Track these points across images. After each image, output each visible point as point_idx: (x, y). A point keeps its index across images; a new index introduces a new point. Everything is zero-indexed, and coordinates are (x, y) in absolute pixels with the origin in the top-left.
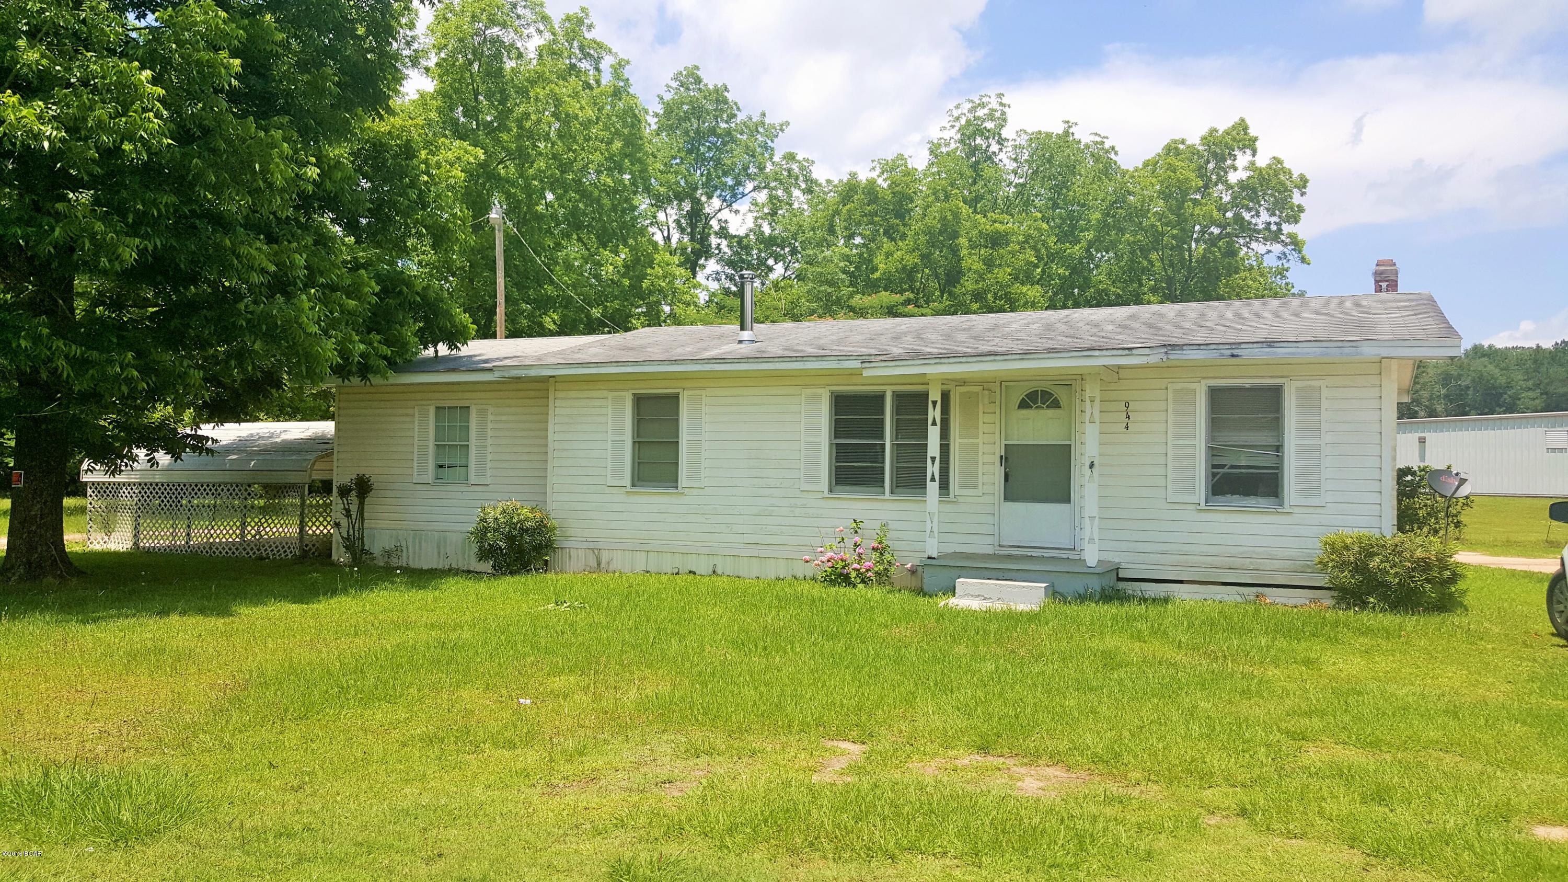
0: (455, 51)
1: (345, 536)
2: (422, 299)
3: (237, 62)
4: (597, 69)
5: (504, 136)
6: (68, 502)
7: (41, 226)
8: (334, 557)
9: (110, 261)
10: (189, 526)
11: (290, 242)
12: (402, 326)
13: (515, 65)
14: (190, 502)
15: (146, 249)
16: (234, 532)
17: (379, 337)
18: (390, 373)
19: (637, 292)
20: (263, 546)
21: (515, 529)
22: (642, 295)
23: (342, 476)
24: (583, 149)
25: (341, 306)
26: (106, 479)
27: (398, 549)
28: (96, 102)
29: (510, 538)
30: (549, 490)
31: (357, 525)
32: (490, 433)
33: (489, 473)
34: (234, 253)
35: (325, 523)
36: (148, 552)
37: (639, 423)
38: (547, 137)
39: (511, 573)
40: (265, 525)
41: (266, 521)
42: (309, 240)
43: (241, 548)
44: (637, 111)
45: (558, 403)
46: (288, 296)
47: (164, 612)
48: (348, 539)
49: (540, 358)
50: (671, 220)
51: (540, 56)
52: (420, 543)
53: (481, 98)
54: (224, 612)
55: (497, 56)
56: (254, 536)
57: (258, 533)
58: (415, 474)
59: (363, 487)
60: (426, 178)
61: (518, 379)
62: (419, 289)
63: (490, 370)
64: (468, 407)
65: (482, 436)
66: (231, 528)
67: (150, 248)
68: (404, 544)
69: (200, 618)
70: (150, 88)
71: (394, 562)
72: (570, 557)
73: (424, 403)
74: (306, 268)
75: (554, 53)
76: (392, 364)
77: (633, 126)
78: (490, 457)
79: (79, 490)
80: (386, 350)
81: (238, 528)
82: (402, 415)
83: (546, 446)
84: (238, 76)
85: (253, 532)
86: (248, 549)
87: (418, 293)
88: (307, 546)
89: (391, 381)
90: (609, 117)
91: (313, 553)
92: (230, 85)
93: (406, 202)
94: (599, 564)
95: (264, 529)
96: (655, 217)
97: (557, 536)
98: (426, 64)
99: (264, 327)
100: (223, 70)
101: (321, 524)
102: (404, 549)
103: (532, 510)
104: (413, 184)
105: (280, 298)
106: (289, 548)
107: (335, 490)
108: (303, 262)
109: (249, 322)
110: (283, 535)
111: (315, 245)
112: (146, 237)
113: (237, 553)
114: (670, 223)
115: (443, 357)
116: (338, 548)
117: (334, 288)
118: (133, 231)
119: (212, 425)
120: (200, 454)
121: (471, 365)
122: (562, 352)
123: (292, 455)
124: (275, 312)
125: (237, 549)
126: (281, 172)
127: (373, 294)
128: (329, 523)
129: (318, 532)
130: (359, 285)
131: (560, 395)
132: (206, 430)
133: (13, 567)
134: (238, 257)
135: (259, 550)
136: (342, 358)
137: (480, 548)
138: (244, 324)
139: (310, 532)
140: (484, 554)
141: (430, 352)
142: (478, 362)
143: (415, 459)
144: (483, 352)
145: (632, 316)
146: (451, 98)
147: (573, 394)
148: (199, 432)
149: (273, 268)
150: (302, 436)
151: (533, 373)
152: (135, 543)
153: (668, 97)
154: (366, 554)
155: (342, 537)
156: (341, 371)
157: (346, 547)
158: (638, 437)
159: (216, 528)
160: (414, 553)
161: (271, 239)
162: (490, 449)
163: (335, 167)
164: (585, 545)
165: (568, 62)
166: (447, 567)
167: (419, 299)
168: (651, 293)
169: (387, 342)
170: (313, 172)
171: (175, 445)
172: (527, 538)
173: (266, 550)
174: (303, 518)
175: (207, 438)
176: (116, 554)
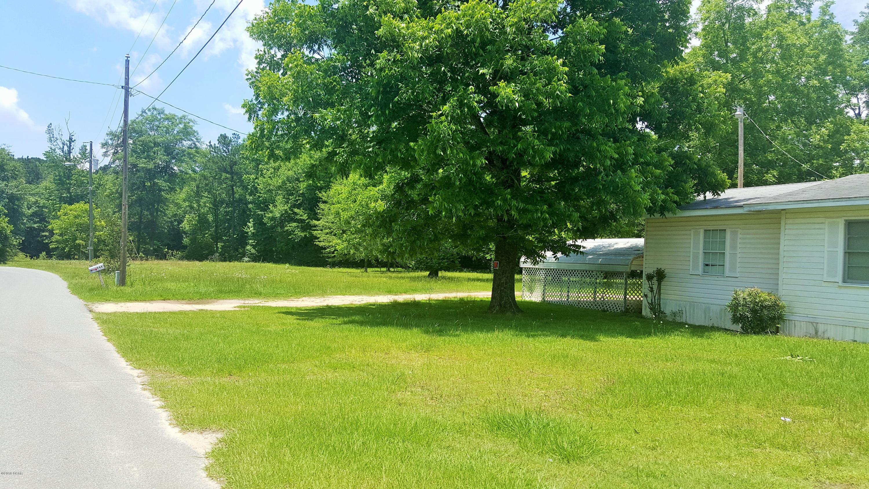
0: (715, 19)
1: (650, 302)
2: (698, 167)
3: (603, 47)
4: (809, 12)
5: (744, 65)
6: (517, 277)
7: (510, 145)
8: (644, 313)
9: (540, 159)
10: (568, 292)
11: (625, 141)
12: (686, 183)
13: (751, 21)
14: (569, 279)
15: (556, 151)
16: (590, 296)
17: (672, 190)
18: (677, 210)
19: (836, 152)
20: (605, 304)
21: (757, 306)
22: (840, 154)
23: (648, 269)
24: (798, 64)
25: (651, 174)
26: (531, 266)
27: (681, 312)
28: (537, 80)
29: (754, 311)
30: (780, 282)
31: (657, 297)
32: (739, 246)
33: (738, 270)
34: (598, 150)
35: (638, 294)
36: (549, 303)
37: (849, 239)
38: (773, 61)
39: (754, 333)
40: (606, 293)
41: (607, 291)
42: (636, 139)
43: (594, 305)
44: (839, 33)
45: (787, 226)
46: (623, 171)
47: (563, 336)
48: (652, 304)
49: (775, 198)
50: (861, 102)
51: (769, 11)
52: (694, 310)
53: (729, 44)
54: (593, 339)
55: (741, 18)
56: (600, 299)
57: (603, 297)
58: (691, 268)
59: (660, 275)
60: (702, 95)
61: (760, 212)
62: (696, 160)
63: (741, 207)
64: (725, 230)
65: (734, 247)
66: (589, 294)
67: (558, 151)
68: (684, 309)
69: (581, 341)
70: (562, 69)
71: (678, 319)
72: (795, 326)
73: (697, 227)
74: (633, 154)
75: (778, 8)
76: (679, 206)
77: (835, 43)
78: (739, 260)
79: (520, 272)
80: (676, 198)
81: (592, 294)
82: (684, 235)
83: (778, 254)
84: (603, 55)
85: (600, 297)
86: (597, 305)
87: (695, 163)
88: (628, 306)
89: (678, 215)
90: (818, 40)
91: (631, 310)
92: (599, 60)
93: (690, 111)
94: (816, 333)
95: (606, 295)
96: (849, 102)
97: (786, 312)
98: (695, 30)
99: (612, 188)
100: (596, 53)
101: (636, 294)
102: (684, 312)
103: (769, 294)
104: (694, 100)
105: (619, 172)
106: (619, 306)
107: (644, 277)
108: (632, 151)
109: (603, 185)
110: (615, 299)
111: (638, 141)
112: (556, 145)
113: (592, 307)
114: (860, 104)
115: (709, 200)
116: (645, 309)
117: (648, 164)
118: (550, 143)
119: (581, 240)
120: (577, 254)
121: (727, 204)
122: (790, 194)
123: (621, 256)
124: (617, 180)
125: (592, 305)
126: (624, 103)
127: (670, 165)
128: (640, 294)
129: (634, 299)
130: (662, 161)
131: (789, 221)
132: (579, 242)
133: (494, 306)
134: (600, 152)
135: (603, 306)
136: (652, 203)
137: (734, 316)
138: (601, 187)
139: (630, 299)
140: (736, 320)
141: (701, 197)
142: (731, 202)
143: (691, 261)
144: (734, 196)
145: (832, 168)
146: (711, 47)
147: (799, 221)
148: (577, 243)
149: (616, 156)
150: (625, 246)
151: (771, 207)
152: (543, 299)
153: (861, 20)
154: (662, 313)
155: (648, 303)
156: (650, 211)
157: (651, 309)
158: (848, 249)
159: (581, 293)
160: (690, 315)
161: (616, 141)
162: (739, 255)
163: (650, 96)
164: (807, 320)
165: (787, 11)
166: (711, 325)
167: (696, 167)
168: (846, 152)
169: (676, 193)
170: (640, 101)
171: (566, 250)
172: (766, 312)
173: (606, 307)
174: (626, 291)
175: (580, 246)
176: (535, 303)
